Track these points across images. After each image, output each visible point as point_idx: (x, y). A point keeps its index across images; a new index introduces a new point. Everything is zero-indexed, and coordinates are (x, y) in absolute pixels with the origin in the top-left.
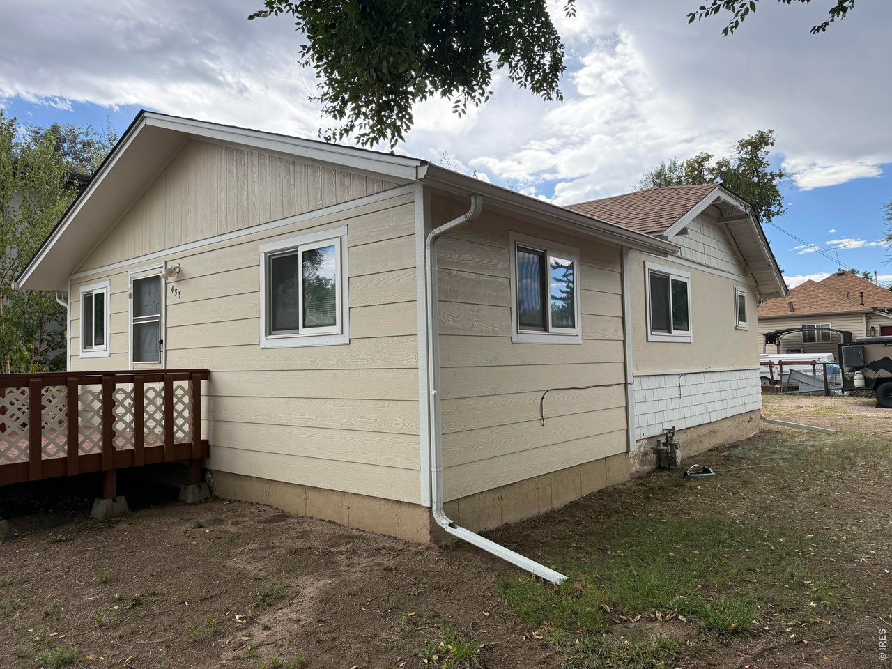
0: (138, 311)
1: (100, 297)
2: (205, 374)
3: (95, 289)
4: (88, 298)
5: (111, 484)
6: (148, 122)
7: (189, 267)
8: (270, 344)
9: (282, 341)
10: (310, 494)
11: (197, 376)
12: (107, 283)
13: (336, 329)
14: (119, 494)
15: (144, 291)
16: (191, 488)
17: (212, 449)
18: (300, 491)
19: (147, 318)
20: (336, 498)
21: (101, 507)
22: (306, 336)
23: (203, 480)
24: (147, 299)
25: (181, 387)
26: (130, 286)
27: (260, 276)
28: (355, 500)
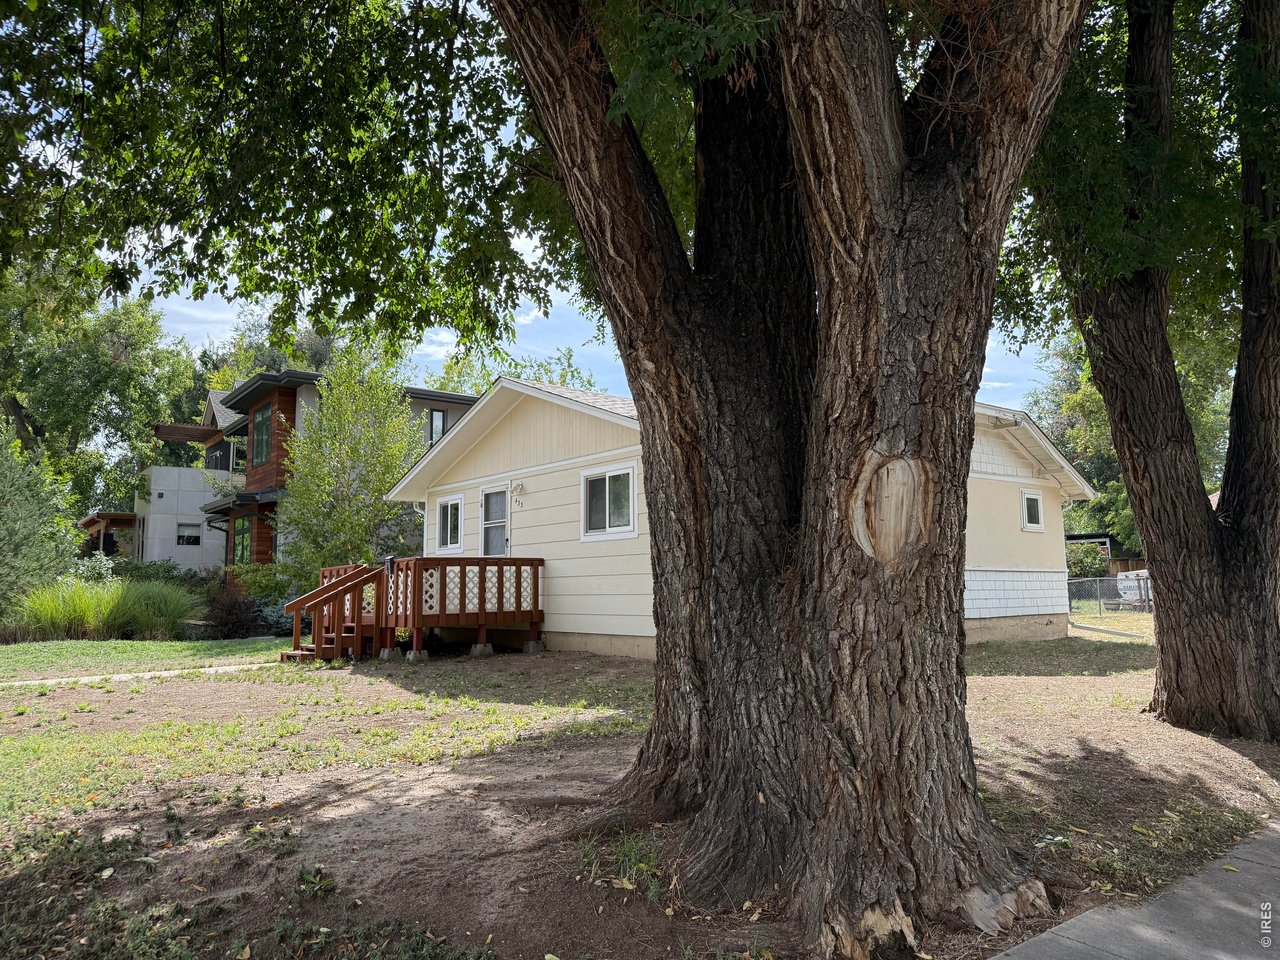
0: (487, 518)
1: (455, 507)
2: (541, 562)
3: (451, 500)
4: (444, 509)
5: (483, 635)
6: (505, 385)
7: (530, 485)
8: (587, 539)
9: (596, 536)
10: (614, 640)
11: (536, 563)
12: (461, 495)
13: (630, 528)
14: (487, 642)
15: (492, 502)
16: (532, 643)
17: (546, 616)
18: (607, 638)
19: (492, 523)
20: (630, 641)
21: (478, 649)
22: (611, 533)
23: (540, 639)
24: (494, 508)
25: (526, 570)
26: (481, 499)
27: (581, 493)
28: (642, 640)
